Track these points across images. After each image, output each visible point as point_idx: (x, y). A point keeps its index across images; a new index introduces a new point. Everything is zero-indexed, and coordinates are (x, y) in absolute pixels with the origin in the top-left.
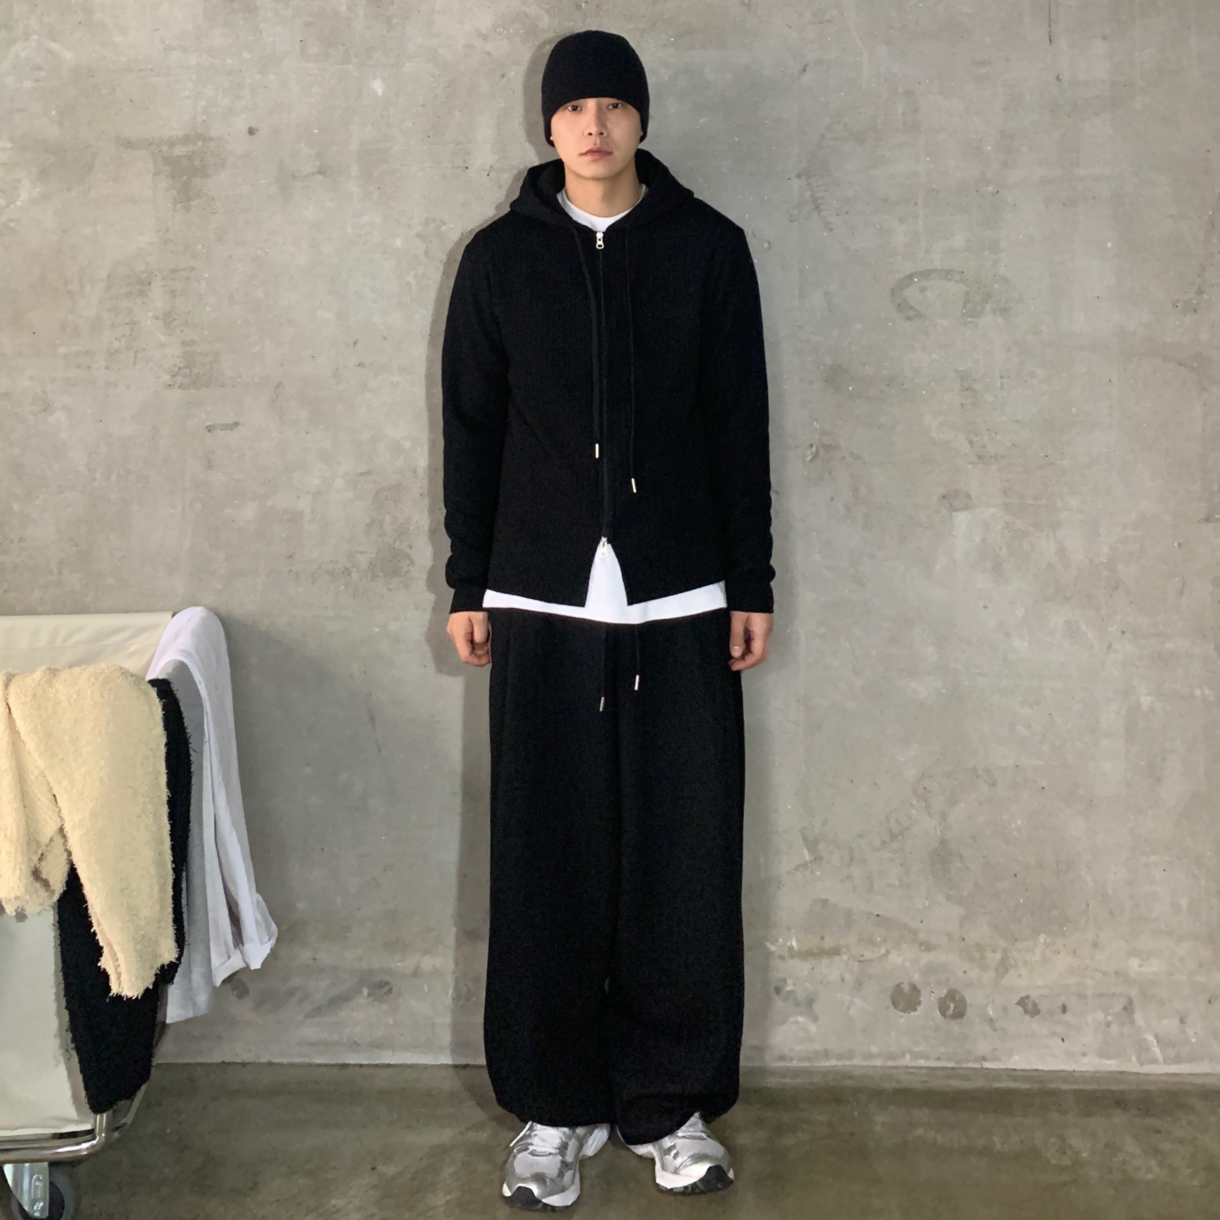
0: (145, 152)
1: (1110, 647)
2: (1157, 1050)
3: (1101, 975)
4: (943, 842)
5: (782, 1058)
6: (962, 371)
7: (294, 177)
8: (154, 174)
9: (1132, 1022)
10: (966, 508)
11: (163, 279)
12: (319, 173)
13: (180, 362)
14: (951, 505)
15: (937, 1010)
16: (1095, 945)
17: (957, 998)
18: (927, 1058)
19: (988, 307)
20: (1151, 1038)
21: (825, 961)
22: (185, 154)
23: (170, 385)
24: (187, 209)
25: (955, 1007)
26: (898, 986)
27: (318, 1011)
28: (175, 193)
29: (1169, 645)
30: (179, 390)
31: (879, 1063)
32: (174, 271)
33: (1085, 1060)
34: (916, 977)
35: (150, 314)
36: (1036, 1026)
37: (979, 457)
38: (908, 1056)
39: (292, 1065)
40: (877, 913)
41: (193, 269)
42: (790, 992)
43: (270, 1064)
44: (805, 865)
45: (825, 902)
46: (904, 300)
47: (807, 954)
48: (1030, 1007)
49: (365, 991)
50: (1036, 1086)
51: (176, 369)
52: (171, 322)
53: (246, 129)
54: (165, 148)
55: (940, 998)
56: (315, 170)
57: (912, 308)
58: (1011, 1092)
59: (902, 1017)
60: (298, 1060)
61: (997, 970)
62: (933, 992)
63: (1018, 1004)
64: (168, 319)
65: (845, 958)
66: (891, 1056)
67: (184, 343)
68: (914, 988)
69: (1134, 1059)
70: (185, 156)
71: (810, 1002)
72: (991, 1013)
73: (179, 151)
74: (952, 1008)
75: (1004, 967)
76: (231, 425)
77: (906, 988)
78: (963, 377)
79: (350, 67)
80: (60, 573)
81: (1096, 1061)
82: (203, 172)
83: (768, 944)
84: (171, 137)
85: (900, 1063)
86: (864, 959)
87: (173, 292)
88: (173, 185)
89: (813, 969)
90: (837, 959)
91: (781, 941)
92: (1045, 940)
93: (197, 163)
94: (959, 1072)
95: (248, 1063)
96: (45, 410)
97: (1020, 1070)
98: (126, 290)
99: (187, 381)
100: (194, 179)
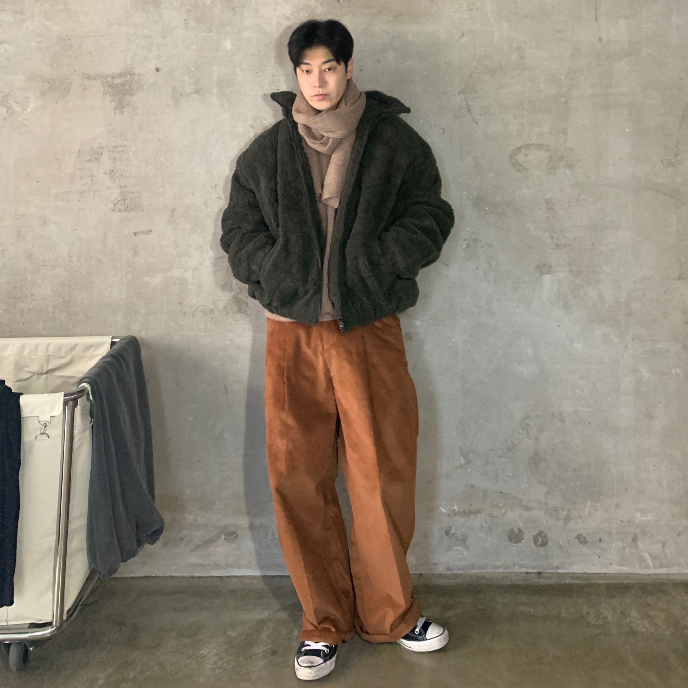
0: (99, 82)
1: (626, 347)
2: (650, 561)
3: (620, 522)
4: (536, 453)
5: (449, 569)
6: (547, 199)
7: (181, 95)
8: (104, 93)
9: (637, 547)
10: (549, 272)
11: (109, 151)
12: (196, 92)
13: (119, 197)
14: (541, 272)
15: (532, 541)
16: (617, 506)
17: (543, 535)
18: (526, 568)
19: (562, 164)
20: (647, 555)
21: (472, 517)
22: (121, 82)
23: (113, 210)
24: (122, 113)
25: (541, 540)
26: (512, 530)
27: (197, 548)
28: (115, 105)
29: (659, 346)
30: (119, 213)
31: (501, 570)
32: (115, 147)
33: (611, 567)
34: (521, 524)
35: (102, 171)
36: (585, 550)
37: (557, 245)
38: (517, 567)
39: (183, 577)
40: (501, 491)
41: (125, 146)
42: (453, 534)
43: (171, 577)
44: (461, 466)
45: (473, 486)
46: (516, 160)
47: (463, 514)
48: (582, 540)
49: (223, 537)
50: (585, 582)
51: (116, 202)
52: (114, 175)
53: (155, 69)
54: (109, 79)
55: (534, 536)
56: (193, 91)
57: (520, 165)
58: (571, 585)
59: (513, 546)
60: (186, 575)
61: (564, 520)
62: (530, 533)
63: (576, 538)
64: (112, 173)
65: (483, 515)
66: (507, 567)
67: (121, 187)
68: (520, 530)
69: (637, 566)
70: (119, 84)
71: (464, 539)
72: (561, 543)
73: (117, 81)
74: (540, 541)
75: (568, 519)
76: (147, 232)
77: (516, 530)
78: (548, 202)
79: (212, 34)
80: (54, 313)
81: (617, 568)
82: (130, 92)
83: (442, 509)
84: (113, 73)
85: (512, 571)
86: (493, 515)
87: (114, 159)
88: (114, 99)
89: (465, 521)
90: (479, 515)
91: (449, 506)
92: (590, 504)
93: (126, 87)
94: (544, 575)
95: (159, 577)
96: (45, 224)
97: (577, 573)
98: (89, 158)
99: (123, 208)
100: (125, 97)
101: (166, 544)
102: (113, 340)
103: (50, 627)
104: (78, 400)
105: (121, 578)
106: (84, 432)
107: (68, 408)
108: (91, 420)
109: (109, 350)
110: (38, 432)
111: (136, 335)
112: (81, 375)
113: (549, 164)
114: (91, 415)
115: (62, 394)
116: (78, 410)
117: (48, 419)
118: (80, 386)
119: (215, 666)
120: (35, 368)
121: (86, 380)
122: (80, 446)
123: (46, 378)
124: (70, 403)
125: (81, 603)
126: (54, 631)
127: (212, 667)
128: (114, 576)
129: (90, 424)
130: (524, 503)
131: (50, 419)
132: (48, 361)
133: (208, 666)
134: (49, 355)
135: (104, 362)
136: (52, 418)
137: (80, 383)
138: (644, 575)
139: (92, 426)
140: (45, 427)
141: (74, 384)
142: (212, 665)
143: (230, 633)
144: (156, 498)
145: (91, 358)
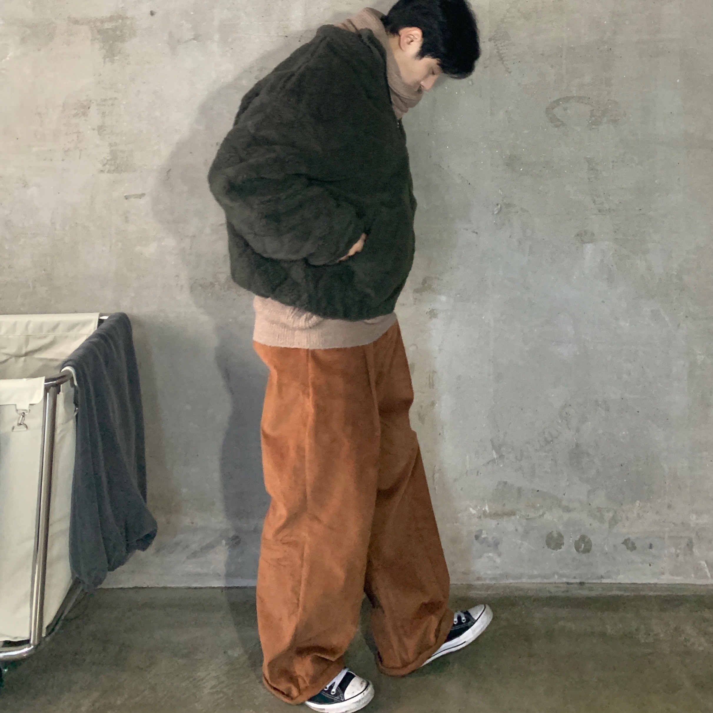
0: (86, 27)
1: (679, 326)
2: (707, 570)
3: (673, 525)
4: (577, 446)
5: (479, 579)
6: (589, 158)
7: (178, 41)
8: (91, 40)
9: (692, 553)
10: (591, 241)
11: (98, 105)
12: (196, 38)
13: (108, 157)
14: (582, 240)
15: (574, 548)
16: (669, 507)
17: (586, 540)
18: (567, 577)
19: (605, 119)
20: (703, 563)
21: (505, 518)
22: (111, 27)
23: (102, 171)
24: (112, 61)
26: (551, 534)
27: (194, 555)
28: (104, 53)
30: (108, 174)
31: (539, 580)
32: (105, 100)
33: (663, 577)
34: (561, 528)
35: (89, 127)
36: (633, 556)
37: (600, 211)
38: (556, 577)
40: (538, 489)
41: (116, 98)
42: (484, 538)
43: (165, 588)
44: (493, 461)
45: (505, 483)
46: (554, 115)
47: (495, 515)
49: (224, 542)
50: (633, 594)
51: (105, 161)
52: (103, 131)
53: (149, 12)
54: (98, 24)
55: (576, 541)
56: (191, 38)
57: (559, 120)
58: (618, 597)
59: (552, 552)
60: (181, 585)
61: (610, 523)
62: (571, 537)
63: (622, 543)
64: (101, 129)
65: (518, 517)
66: (545, 577)
67: (110, 145)
68: (560, 535)
69: (693, 575)
70: (110, 29)
71: (496, 544)
72: (606, 549)
73: (107, 26)
74: (583, 546)
75: (614, 521)
76: (140, 195)
77: (555, 535)
78: (589, 161)
80: (34, 287)
81: (671, 577)
82: (122, 39)
83: (471, 509)
84: (103, 17)
85: (551, 580)
86: (529, 517)
87: (103, 113)
88: (103, 47)
89: (498, 524)
90: (513, 518)
91: (479, 507)
92: (639, 504)
93: (118, 33)
94: (587, 585)
95: (152, 588)
96: (25, 187)
97: (624, 584)
98: (74, 112)
99: (113, 168)
100: (116, 43)
101: (158, 551)
102: (102, 318)
103: (27, 645)
104: (60, 386)
105: (108, 589)
106: (67, 421)
107: (49, 395)
108: (76, 409)
109: (96, 329)
110: (15, 423)
111: (127, 311)
112: (64, 358)
113: (590, 119)
114: (76, 404)
115: (43, 379)
116: (61, 397)
117: (27, 407)
118: (63, 370)
119: (214, 690)
120: (12, 350)
121: (70, 363)
122: (63, 438)
123: (25, 361)
124: (52, 389)
125: (63, 617)
126: (32, 650)
127: (211, 691)
128: (99, 587)
129: (74, 413)
130: (564, 503)
131: (29, 408)
132: (27, 341)
133: (207, 691)
134: (29, 334)
135: (90, 342)
136: (31, 406)
137: (63, 366)
138: (701, 585)
139: (77, 416)
140: (23, 416)
141: (56, 368)
142: (211, 688)
143: (230, 652)
144: (148, 497)
145: (76, 338)
